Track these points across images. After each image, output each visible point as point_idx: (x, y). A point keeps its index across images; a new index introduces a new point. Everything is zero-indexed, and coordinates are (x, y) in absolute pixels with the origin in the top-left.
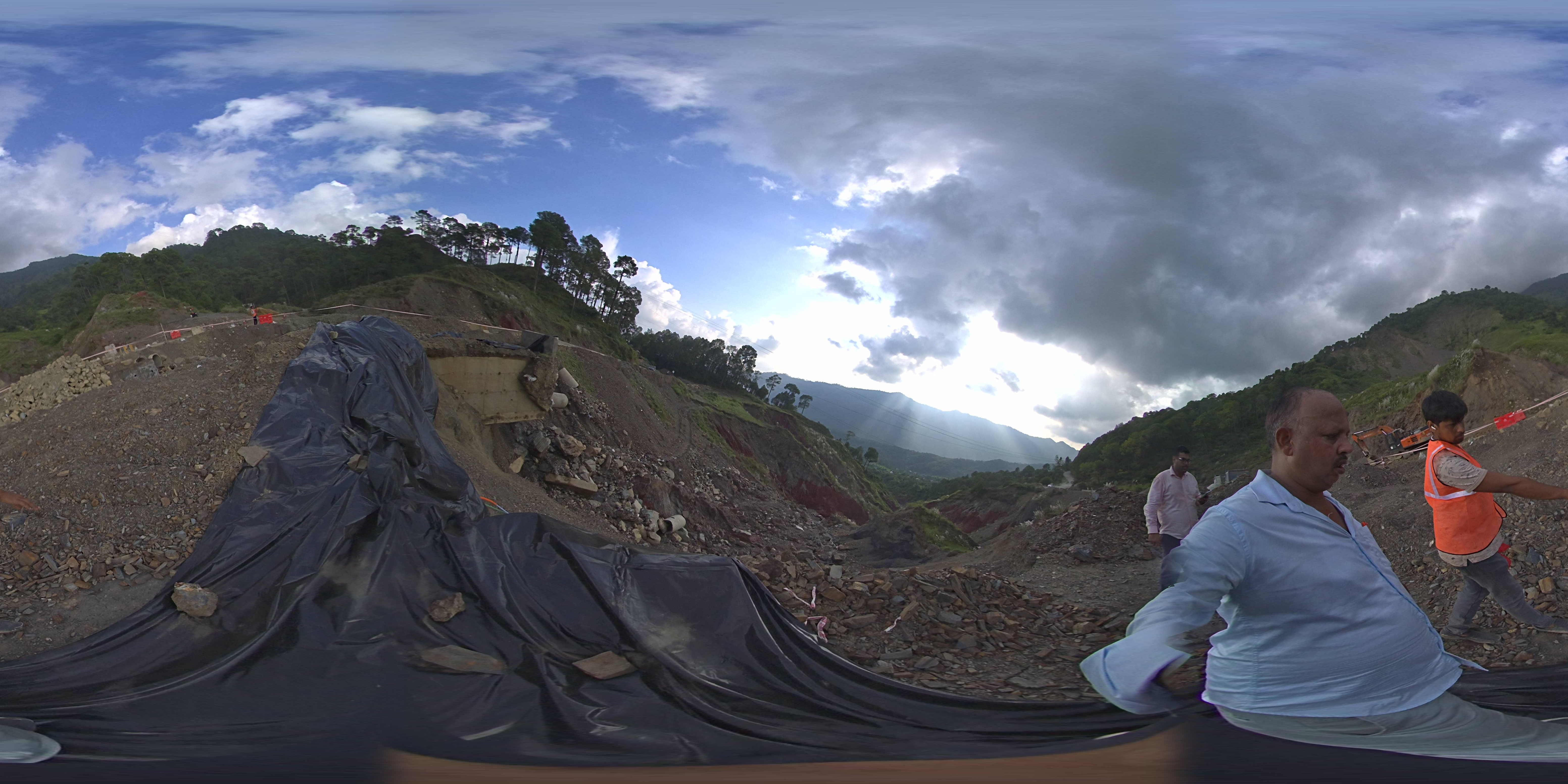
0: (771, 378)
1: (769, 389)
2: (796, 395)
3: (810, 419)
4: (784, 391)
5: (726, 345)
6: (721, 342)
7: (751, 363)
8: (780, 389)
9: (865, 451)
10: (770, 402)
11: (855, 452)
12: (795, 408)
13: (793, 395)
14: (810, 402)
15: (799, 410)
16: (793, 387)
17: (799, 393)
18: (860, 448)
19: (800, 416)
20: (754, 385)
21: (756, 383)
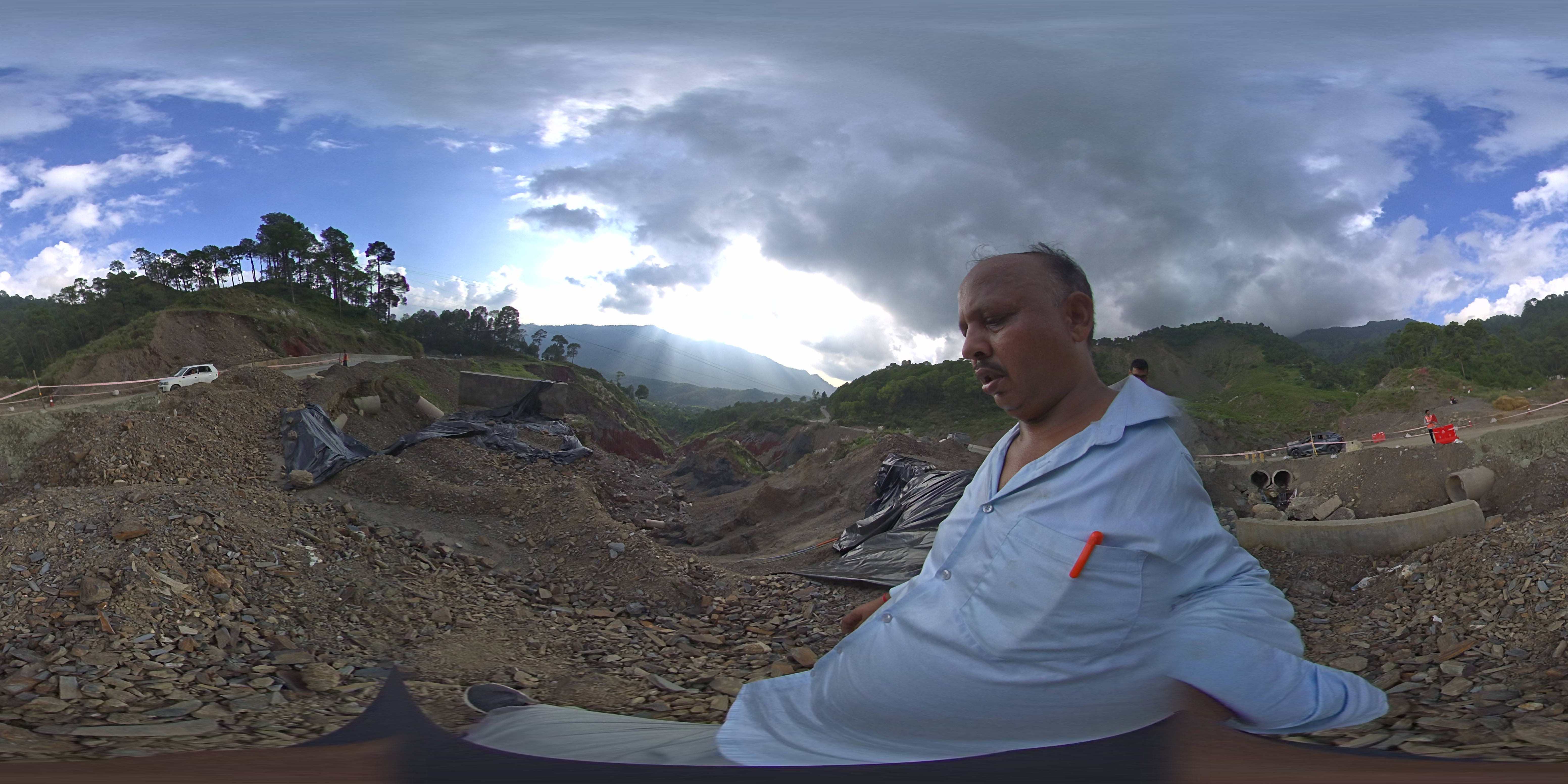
0: (537, 334)
1: (537, 344)
2: (565, 346)
3: (582, 366)
4: (553, 343)
5: (488, 311)
6: (483, 309)
7: (516, 324)
8: (547, 343)
9: (636, 389)
10: (540, 358)
11: (627, 391)
12: (565, 358)
13: (561, 346)
14: (578, 349)
15: (569, 360)
16: (560, 339)
17: (567, 343)
18: (631, 387)
19: (572, 365)
20: (523, 345)
21: (525, 342)
